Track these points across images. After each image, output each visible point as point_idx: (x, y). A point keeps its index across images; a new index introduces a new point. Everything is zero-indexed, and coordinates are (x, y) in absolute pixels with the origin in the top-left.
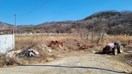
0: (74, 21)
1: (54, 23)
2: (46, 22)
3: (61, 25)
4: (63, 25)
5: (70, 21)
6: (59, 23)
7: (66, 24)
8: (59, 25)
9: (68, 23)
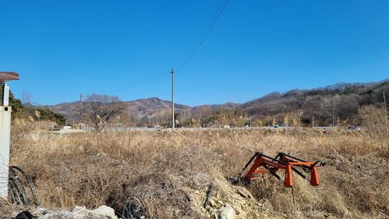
0: (367, 84)
1: (296, 94)
2: (270, 94)
3: (319, 99)
4: (326, 100)
5: (354, 86)
6: (312, 93)
7: (337, 96)
8: (314, 100)
9: (345, 93)
